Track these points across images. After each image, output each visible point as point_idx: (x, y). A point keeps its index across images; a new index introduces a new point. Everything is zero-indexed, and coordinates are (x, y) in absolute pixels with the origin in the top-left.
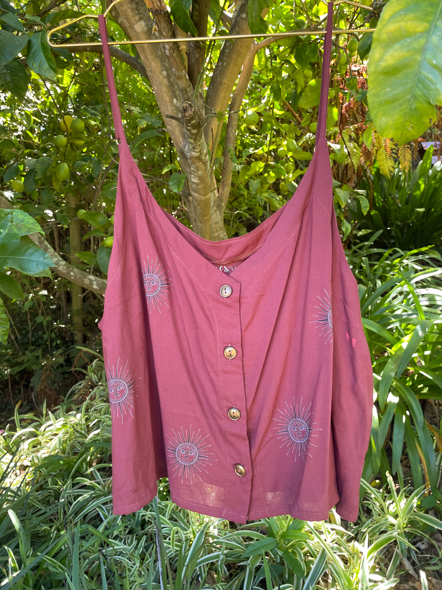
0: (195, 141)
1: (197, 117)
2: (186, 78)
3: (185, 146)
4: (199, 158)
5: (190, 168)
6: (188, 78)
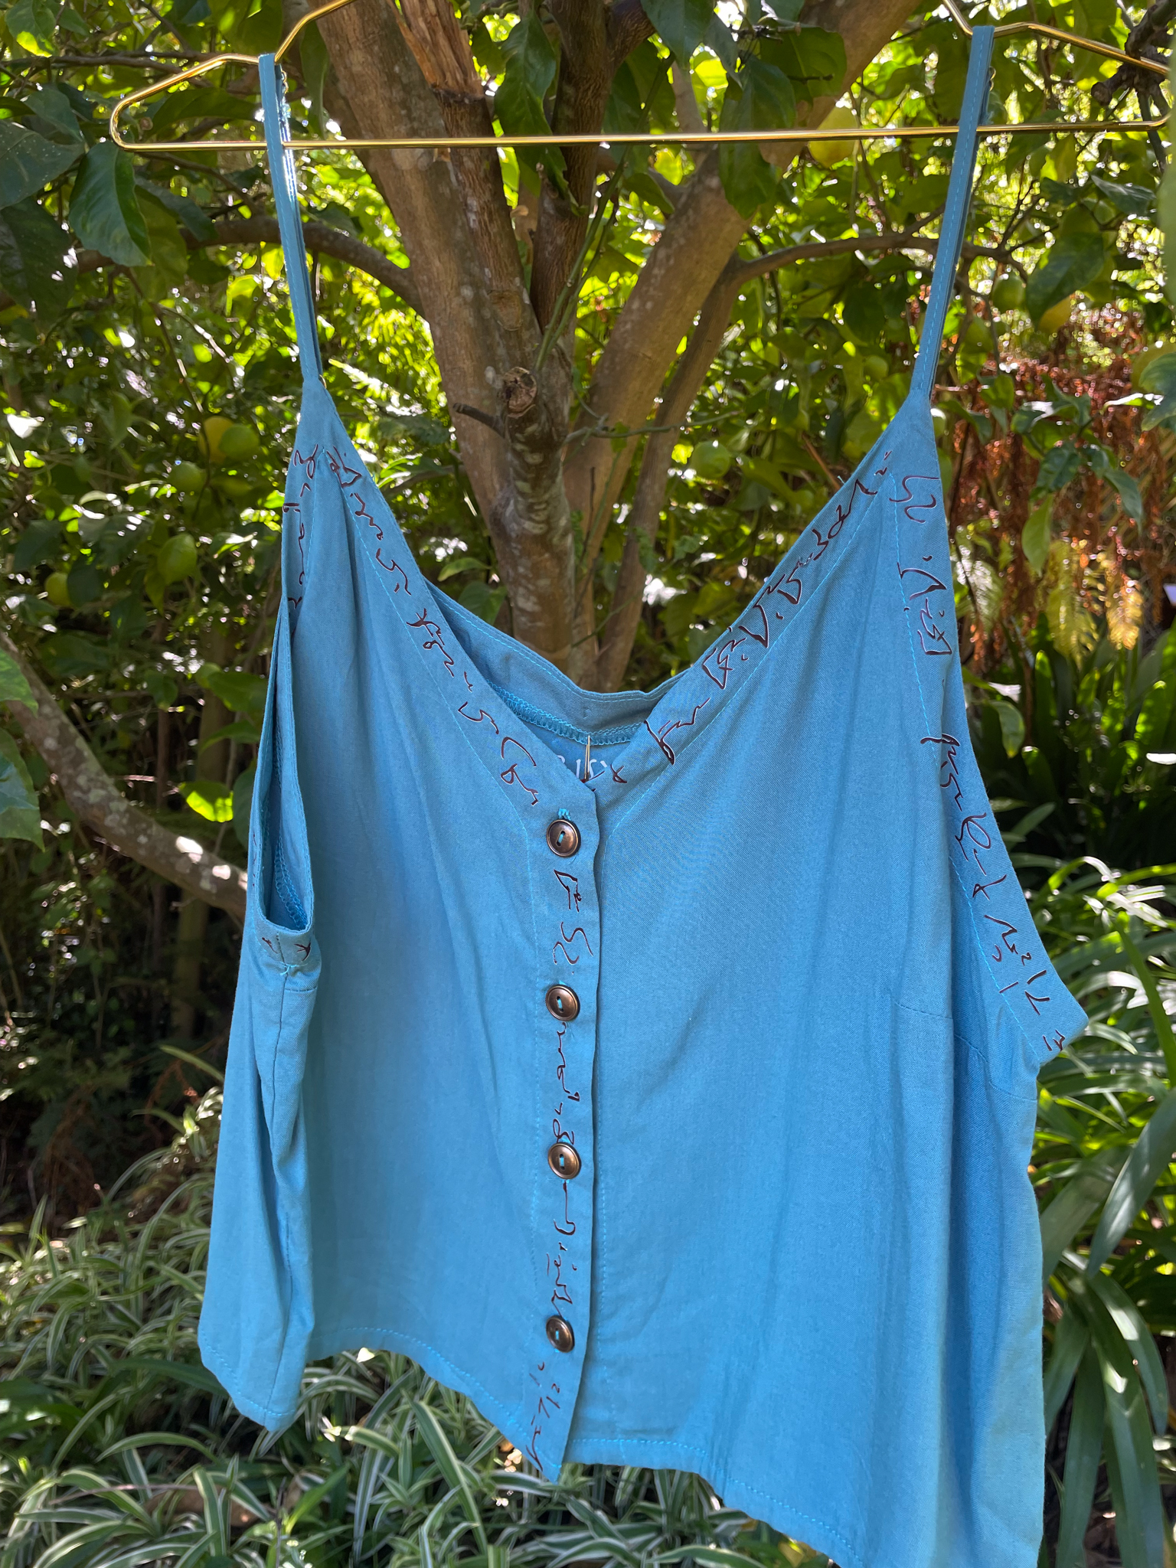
0: (533, 488)
1: (543, 418)
2: (522, 300)
3: (507, 504)
4: (543, 541)
5: (515, 567)
6: (527, 301)
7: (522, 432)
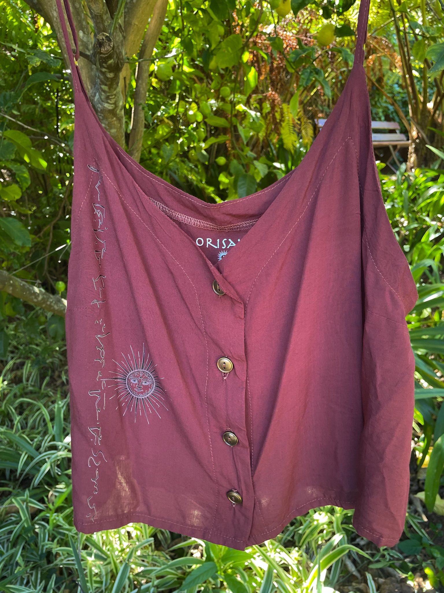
0: (109, 89)
1: (115, 57)
3: (95, 95)
7: (106, 63)
